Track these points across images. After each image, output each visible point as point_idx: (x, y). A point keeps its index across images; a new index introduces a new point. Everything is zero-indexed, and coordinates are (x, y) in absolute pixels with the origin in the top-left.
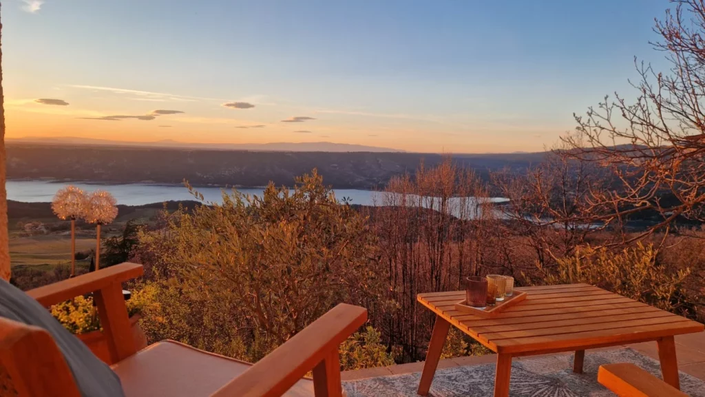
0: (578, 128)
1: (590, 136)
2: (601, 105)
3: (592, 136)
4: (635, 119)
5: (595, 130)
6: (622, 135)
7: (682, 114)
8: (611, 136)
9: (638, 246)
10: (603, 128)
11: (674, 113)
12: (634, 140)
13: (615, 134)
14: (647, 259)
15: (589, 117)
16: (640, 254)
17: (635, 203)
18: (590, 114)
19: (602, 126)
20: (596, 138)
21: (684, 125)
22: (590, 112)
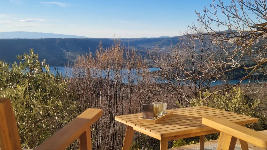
0: (198, 20)
1: (205, 25)
2: (211, 5)
3: (206, 25)
4: (230, 15)
5: (208, 21)
6: (223, 24)
7: (257, 11)
8: (217, 24)
9: (234, 89)
10: (213, 20)
11: (253, 10)
12: (229, 27)
13: (219, 23)
14: (238, 96)
15: (204, 13)
16: (234, 93)
17: (232, 65)
18: (205, 12)
19: (212, 19)
20: (209, 26)
21: (259, 18)
22: (205, 10)
